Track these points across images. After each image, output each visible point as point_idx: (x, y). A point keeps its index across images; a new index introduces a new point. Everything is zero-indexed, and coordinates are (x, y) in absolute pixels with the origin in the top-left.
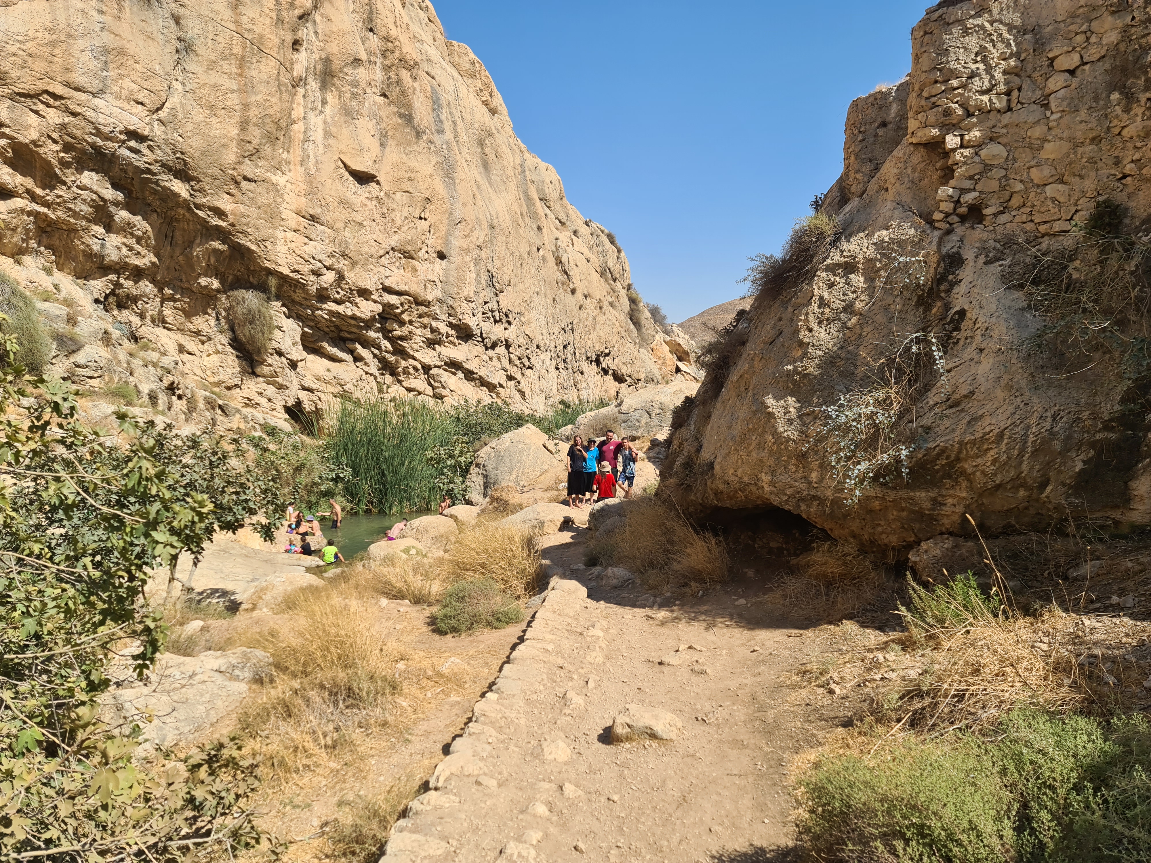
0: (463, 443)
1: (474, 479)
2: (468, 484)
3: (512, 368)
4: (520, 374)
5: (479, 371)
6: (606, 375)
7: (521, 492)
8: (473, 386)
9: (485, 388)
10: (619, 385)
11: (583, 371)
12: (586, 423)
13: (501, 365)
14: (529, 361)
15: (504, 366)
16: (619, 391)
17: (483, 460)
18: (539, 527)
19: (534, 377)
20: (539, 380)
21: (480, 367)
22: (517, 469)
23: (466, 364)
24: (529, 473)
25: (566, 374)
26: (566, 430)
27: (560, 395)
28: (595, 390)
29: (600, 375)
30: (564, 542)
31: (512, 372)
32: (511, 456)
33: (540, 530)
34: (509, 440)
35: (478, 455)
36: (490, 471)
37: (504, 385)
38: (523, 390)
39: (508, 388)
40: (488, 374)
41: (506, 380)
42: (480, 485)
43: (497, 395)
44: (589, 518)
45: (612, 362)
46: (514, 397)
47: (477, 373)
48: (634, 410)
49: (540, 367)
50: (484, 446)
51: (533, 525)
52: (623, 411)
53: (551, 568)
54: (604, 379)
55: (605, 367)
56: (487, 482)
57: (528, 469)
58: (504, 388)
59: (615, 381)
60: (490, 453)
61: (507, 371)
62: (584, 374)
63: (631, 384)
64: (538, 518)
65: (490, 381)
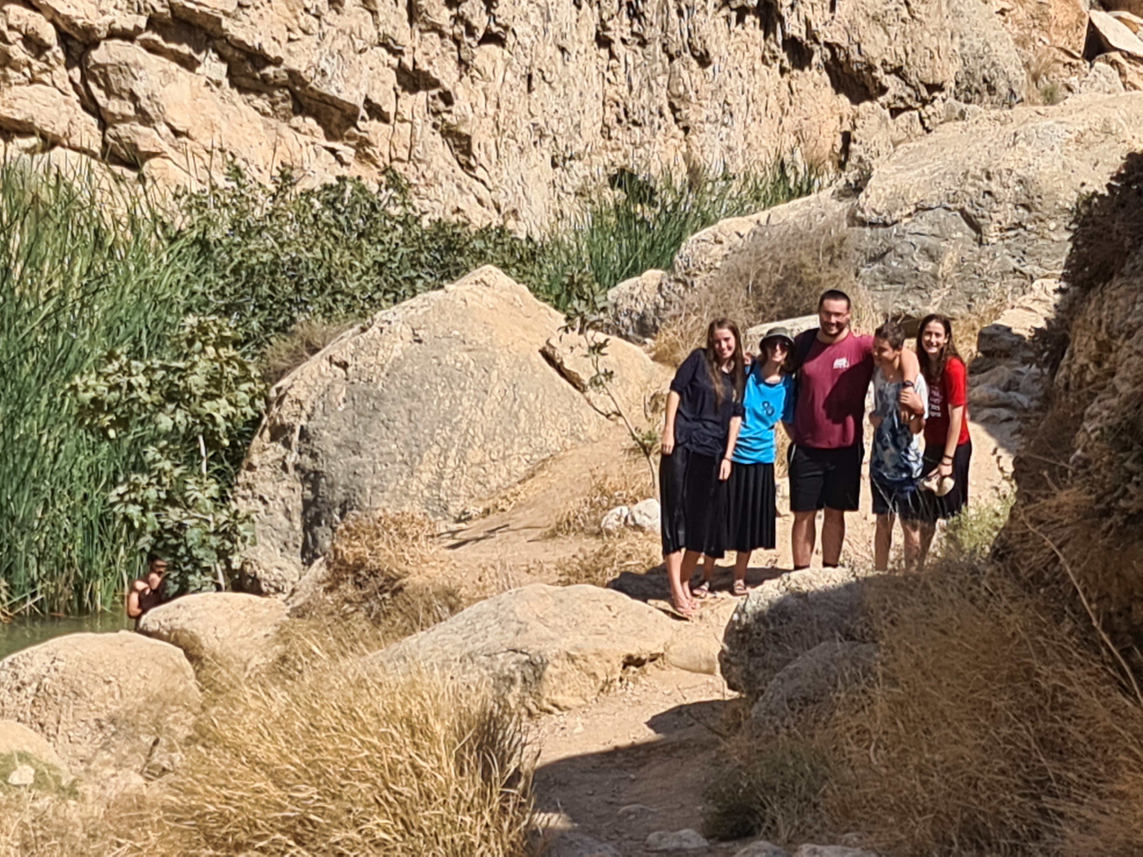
0: (222, 342)
1: (264, 488)
2: (242, 507)
3: (421, 38)
4: (453, 63)
5: (289, 51)
6: (802, 69)
7: (455, 542)
8: (264, 114)
9: (311, 121)
10: (855, 107)
11: (707, 53)
12: (718, 264)
13: (377, 26)
14: (488, 12)
15: (389, 31)
16: (855, 134)
17: (304, 414)
18: (525, 680)
19: (509, 75)
20: (530, 90)
21: (293, 36)
22: (436, 449)
23: (238, 23)
24: (487, 466)
25: (638, 61)
26: (636, 293)
27: (613, 150)
28: (754, 127)
29: (776, 66)
30: (624, 741)
31: (418, 55)
32: (413, 395)
33: (527, 694)
34: (407, 332)
35: (282, 393)
36: (328, 456)
37: (389, 108)
38: (464, 130)
39: (403, 121)
40: (323, 64)
41: (395, 89)
42: (287, 510)
43: (357, 152)
44: (726, 648)
45: (828, 15)
46: (428, 159)
47: (278, 62)
48: (913, 208)
49: (532, 33)
50: (306, 354)
51: (502, 671)
52: (868, 214)
53: (571, 843)
54: (793, 83)
55: (796, 33)
56: (315, 499)
57: (481, 446)
58: (386, 121)
59: (837, 92)
60: (328, 381)
61: (401, 52)
62: (710, 63)
63: (902, 105)
64: (518, 645)
65: (332, 92)
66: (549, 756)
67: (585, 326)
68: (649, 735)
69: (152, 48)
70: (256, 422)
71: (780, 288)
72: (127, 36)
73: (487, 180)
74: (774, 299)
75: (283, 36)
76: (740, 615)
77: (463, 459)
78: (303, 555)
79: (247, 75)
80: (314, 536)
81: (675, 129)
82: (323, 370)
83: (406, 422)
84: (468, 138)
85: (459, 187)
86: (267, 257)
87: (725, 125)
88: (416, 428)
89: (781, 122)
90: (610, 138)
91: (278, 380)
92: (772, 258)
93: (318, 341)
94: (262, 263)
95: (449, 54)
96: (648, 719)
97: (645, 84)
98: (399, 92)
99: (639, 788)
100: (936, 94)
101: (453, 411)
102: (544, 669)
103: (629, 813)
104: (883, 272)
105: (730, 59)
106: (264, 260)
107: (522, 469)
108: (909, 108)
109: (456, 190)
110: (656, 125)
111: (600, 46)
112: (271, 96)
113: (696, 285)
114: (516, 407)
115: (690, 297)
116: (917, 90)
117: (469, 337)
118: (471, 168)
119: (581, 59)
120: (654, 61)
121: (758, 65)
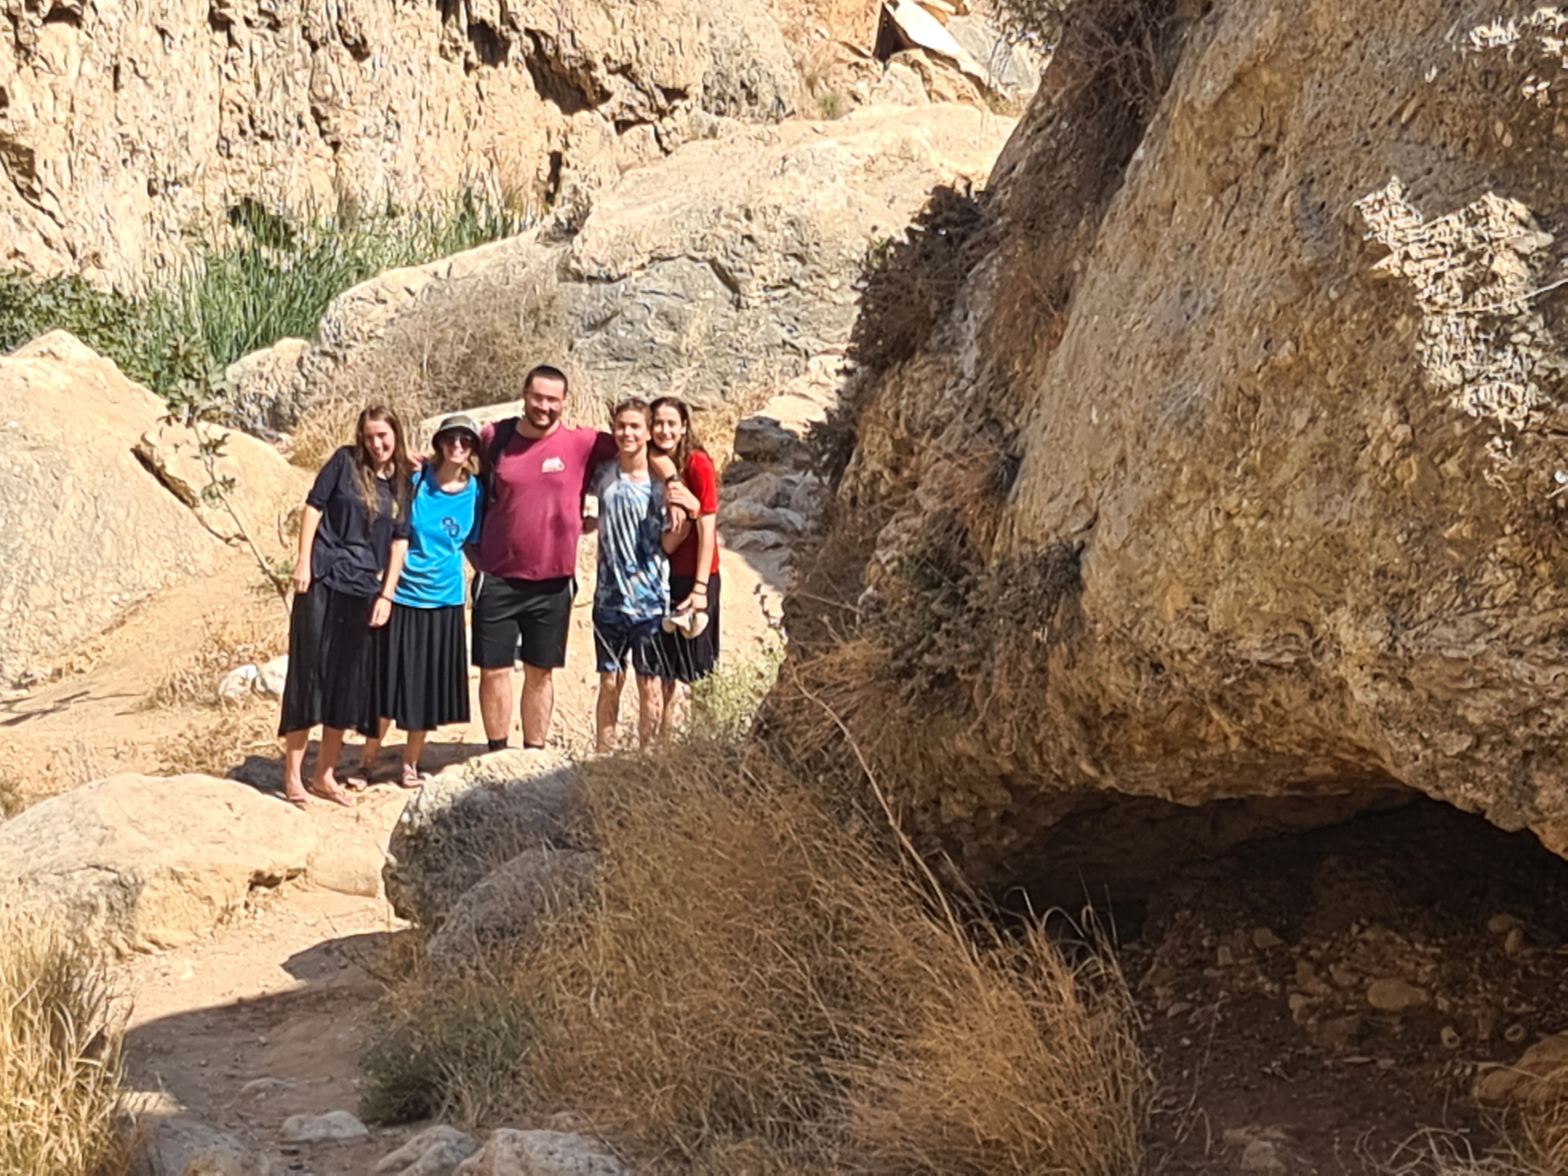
4: (8, 48)
6: (495, 66)
7: (13, 716)
10: (567, 118)
11: (364, 41)
12: (380, 332)
16: (567, 156)
18: (111, 908)
19: (87, 68)
20: (116, 88)
24: (57, 610)
25: (268, 51)
26: (266, 370)
27: (234, 172)
28: (429, 143)
29: (460, 60)
30: (250, 992)
33: (114, 927)
38: (23, 142)
44: (393, 860)
48: (646, 258)
49: (119, 9)
51: (78, 896)
52: (585, 264)
53: (177, 1133)
54: (483, 84)
55: (487, 17)
57: (51, 583)
59: (543, 98)
62: (368, 55)
63: (631, 117)
64: (102, 860)
66: (144, 1015)
67: (196, 414)
68: (287, 982)
71: (465, 365)
73: (57, 213)
74: (458, 380)
76: (411, 816)
77: (24, 599)
81: (320, 144)
84: (30, 152)
85: (17, 220)
87: (390, 140)
89: (466, 137)
90: (229, 156)
92: (455, 324)
95: (2, 35)
96: (284, 959)
97: (278, 81)
99: (271, 1055)
100: (677, 102)
101: (9, 533)
102: (138, 892)
103: (258, 1091)
104: (607, 344)
105: (396, 50)
107: (107, 614)
108: (642, 121)
109: (13, 225)
110: (294, 139)
111: (214, 29)
113: (350, 361)
114: (98, 528)
115: (341, 377)
116: (651, 96)
117: (33, 429)
118: (35, 195)
119: (189, 46)
120: (291, 50)
121: (435, 58)
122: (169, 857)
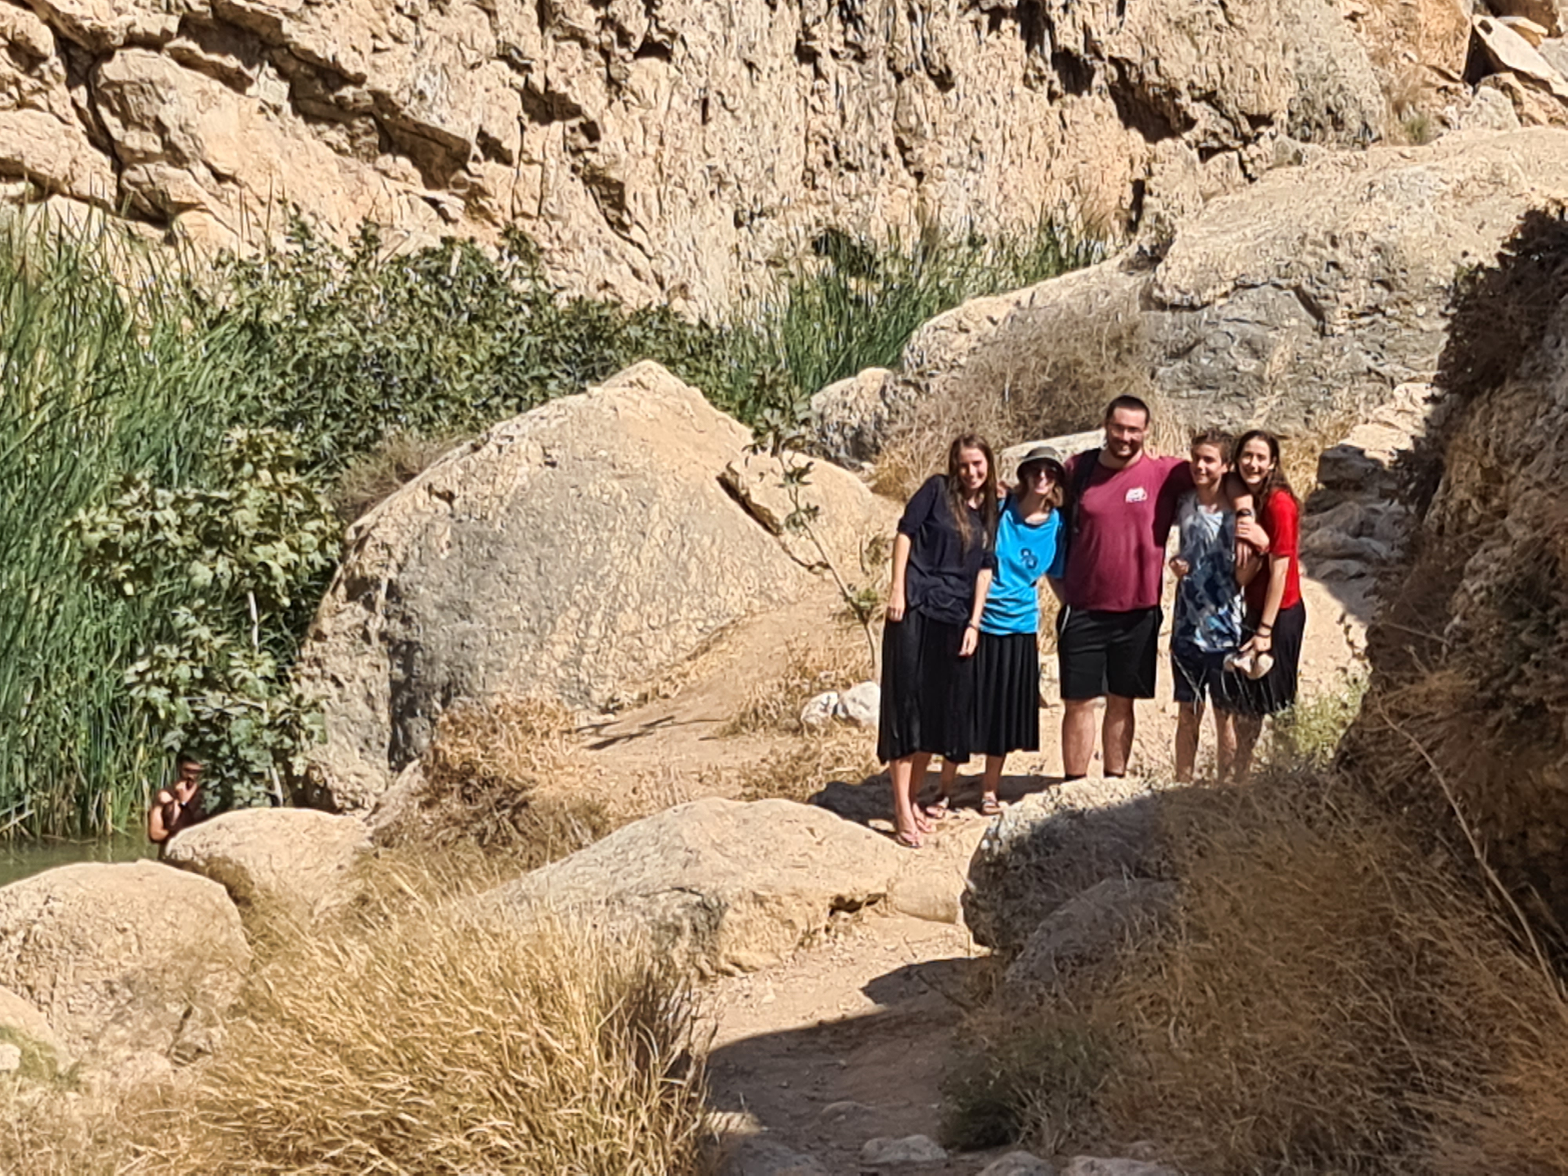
0: (280, 464)
1: (340, 665)
2: (308, 691)
3: (556, 48)
4: (599, 82)
5: (374, 66)
6: (1079, 94)
7: (600, 740)
8: (340, 151)
9: (404, 162)
10: (1151, 146)
11: (949, 72)
12: (963, 361)
13: (496, 32)
14: (648, 13)
15: (512, 38)
16: (1150, 184)
17: (393, 564)
18: (695, 930)
19: (677, 100)
20: (705, 120)
21: (379, 45)
22: (574, 613)
23: (304, 27)
24: (644, 636)
25: (854, 82)
26: (849, 399)
27: (819, 203)
28: (1012, 173)
29: (1043, 89)
30: (830, 1015)
31: (552, 73)
32: (543, 539)
33: (698, 949)
34: (535, 452)
35: (363, 534)
36: (425, 621)
37: (511, 144)
38: (614, 175)
39: (531, 162)
40: (421, 84)
41: (519, 118)
42: (369, 695)
43: (468, 204)
44: (972, 886)
45: (1114, 20)
46: (565, 214)
47: (359, 80)
48: (1230, 285)
49: (708, 43)
50: (396, 481)
51: (664, 917)
52: (1168, 293)
53: (758, 1153)
54: (1067, 113)
55: (1071, 45)
56: (408, 681)
57: (637, 609)
58: (508, 162)
59: (1127, 126)
60: (426, 519)
61: (528, 68)
62: (952, 85)
63: (1216, 144)
64: (687, 882)
65: (434, 121)
66: (729, 1035)
67: (781, 444)
68: (866, 1006)
69: (186, 60)
70: (327, 573)
71: (1047, 394)
72: (152, 43)
73: (645, 244)
74: (1039, 408)
75: (366, 45)
76: (991, 843)
77: (612, 625)
78: (391, 757)
79: (316, 98)
80: (405, 731)
81: (904, 174)
82: (420, 503)
83: (533, 575)
84: (620, 186)
85: (607, 252)
86: (342, 348)
87: (973, 170)
88: (548, 583)
89: (1049, 166)
90: (815, 187)
91: (357, 517)
92: (1036, 352)
93: (412, 463)
94: (336, 356)
95: (594, 71)
96: (864, 984)
97: (864, 112)
98: (526, 122)
99: (851, 1078)
100: (1262, 129)
101: (597, 561)
102: (722, 914)
103: (839, 1114)
104: (1189, 373)
105: (980, 80)
106: (339, 351)
107: (692, 641)
108: (1226, 148)
109: (603, 257)
110: (878, 170)
111: (801, 61)
112: (350, 127)
113: (932, 389)
114: (684, 556)
115: (924, 406)
116: (1236, 123)
117: (621, 459)
118: (624, 227)
119: (776, 79)
120: (876, 81)
121: (1019, 87)
122: (751, 881)
